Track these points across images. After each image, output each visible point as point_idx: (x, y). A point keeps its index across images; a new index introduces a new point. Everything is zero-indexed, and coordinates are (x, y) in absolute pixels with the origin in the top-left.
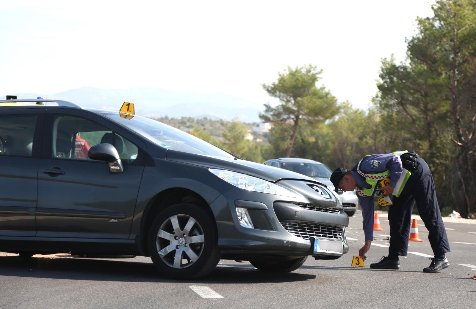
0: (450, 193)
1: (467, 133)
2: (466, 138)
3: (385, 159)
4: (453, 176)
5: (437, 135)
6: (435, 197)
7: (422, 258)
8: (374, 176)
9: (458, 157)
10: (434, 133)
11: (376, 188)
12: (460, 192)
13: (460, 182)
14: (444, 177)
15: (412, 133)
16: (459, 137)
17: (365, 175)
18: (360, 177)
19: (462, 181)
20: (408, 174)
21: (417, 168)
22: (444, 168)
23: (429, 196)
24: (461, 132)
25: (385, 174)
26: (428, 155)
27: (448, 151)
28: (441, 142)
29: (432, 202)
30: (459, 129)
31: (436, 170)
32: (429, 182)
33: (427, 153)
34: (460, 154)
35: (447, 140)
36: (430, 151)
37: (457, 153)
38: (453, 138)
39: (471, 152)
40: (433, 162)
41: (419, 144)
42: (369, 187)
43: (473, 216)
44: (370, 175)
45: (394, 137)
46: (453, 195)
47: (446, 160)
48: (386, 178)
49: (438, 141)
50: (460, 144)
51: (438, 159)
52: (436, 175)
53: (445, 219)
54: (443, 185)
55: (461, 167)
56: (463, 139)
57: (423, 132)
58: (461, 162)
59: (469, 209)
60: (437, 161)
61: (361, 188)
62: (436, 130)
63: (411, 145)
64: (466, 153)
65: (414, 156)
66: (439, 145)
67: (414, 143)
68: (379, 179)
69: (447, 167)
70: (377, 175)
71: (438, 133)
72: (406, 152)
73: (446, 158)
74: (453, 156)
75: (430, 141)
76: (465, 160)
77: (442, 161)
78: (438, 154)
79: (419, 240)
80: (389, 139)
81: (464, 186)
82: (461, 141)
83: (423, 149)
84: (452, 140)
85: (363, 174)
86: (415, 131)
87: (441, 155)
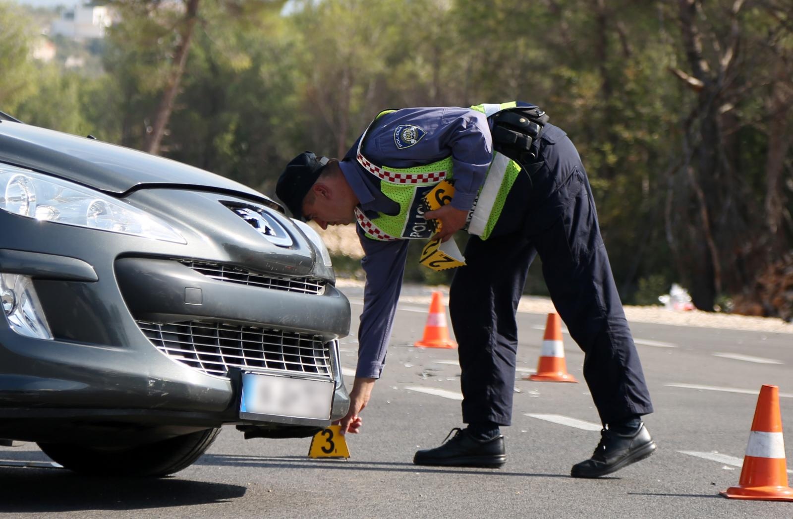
0: (663, 234)
1: (717, 46)
2: (714, 64)
3: (439, 121)
4: (671, 180)
5: (627, 53)
6: (601, 246)
7: (573, 432)
8: (404, 173)
9: (688, 123)
10: (618, 47)
11: (413, 212)
12: (693, 232)
13: (694, 199)
14: (646, 185)
15: (551, 46)
16: (692, 61)
17: (378, 170)
18: (366, 178)
19: (700, 195)
20: (510, 169)
21: (541, 158)
22: (645, 157)
23: (581, 242)
24: (699, 46)
25: (442, 167)
26: (598, 115)
27: (658, 105)
28: (640, 78)
29: (588, 260)
30: (692, 35)
31: (621, 162)
32: (579, 200)
33: (595, 109)
34: (694, 114)
35: (654, 67)
36: (603, 104)
37: (687, 109)
38: (674, 64)
39: (727, 108)
40: (614, 139)
41: (570, 82)
42: (394, 209)
43: (729, 304)
44: (393, 172)
45: (495, 56)
46: (670, 238)
47: (651, 132)
48: (442, 184)
49: (629, 73)
50: (694, 81)
51: (627, 127)
52: (622, 179)
53: (633, 314)
54: (644, 207)
55: (696, 152)
56: (704, 66)
57: (583, 45)
58: (698, 137)
59: (718, 283)
60: (626, 135)
61: (372, 214)
62: (623, 39)
63: (547, 84)
64: (714, 109)
65: (534, 119)
66: (630, 86)
67: (557, 78)
68: (420, 184)
69: (653, 155)
70: (415, 172)
71: (631, 48)
72: (512, 105)
73: (653, 123)
74: (674, 119)
75: (603, 71)
76: (711, 131)
77: (640, 134)
78: (629, 113)
79: (566, 377)
80: (478, 66)
81: (704, 213)
82: (698, 74)
83: (581, 96)
84: (672, 72)
85: (373, 167)
86: (558, 39)
87: (639, 116)
